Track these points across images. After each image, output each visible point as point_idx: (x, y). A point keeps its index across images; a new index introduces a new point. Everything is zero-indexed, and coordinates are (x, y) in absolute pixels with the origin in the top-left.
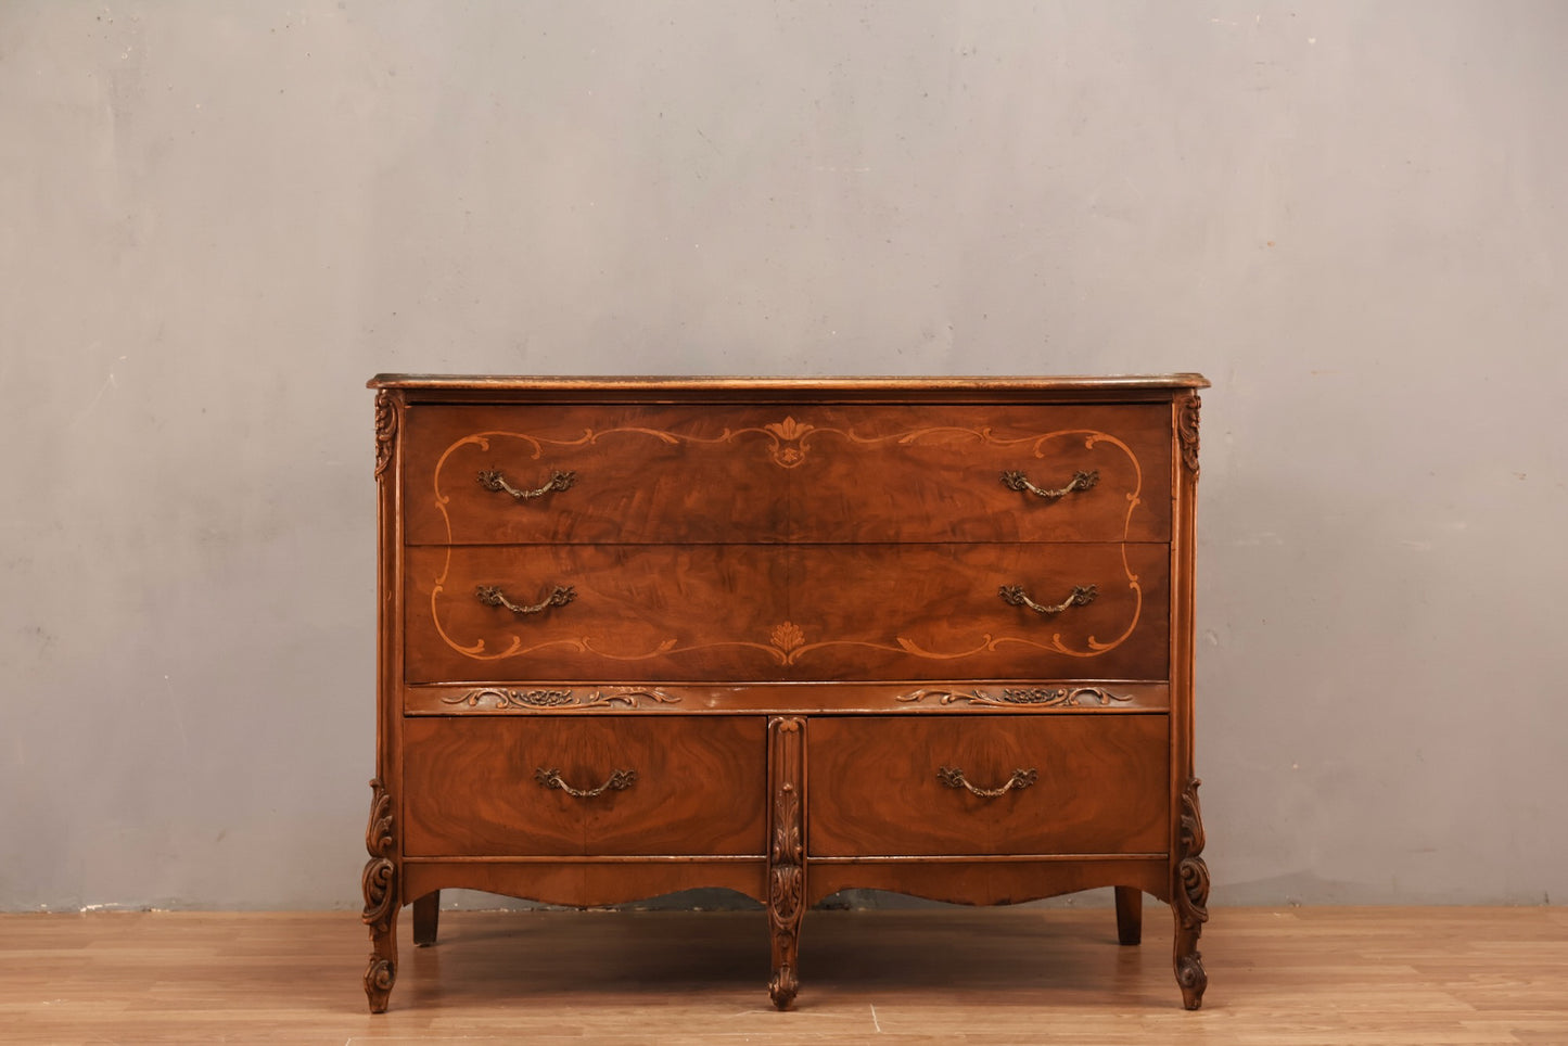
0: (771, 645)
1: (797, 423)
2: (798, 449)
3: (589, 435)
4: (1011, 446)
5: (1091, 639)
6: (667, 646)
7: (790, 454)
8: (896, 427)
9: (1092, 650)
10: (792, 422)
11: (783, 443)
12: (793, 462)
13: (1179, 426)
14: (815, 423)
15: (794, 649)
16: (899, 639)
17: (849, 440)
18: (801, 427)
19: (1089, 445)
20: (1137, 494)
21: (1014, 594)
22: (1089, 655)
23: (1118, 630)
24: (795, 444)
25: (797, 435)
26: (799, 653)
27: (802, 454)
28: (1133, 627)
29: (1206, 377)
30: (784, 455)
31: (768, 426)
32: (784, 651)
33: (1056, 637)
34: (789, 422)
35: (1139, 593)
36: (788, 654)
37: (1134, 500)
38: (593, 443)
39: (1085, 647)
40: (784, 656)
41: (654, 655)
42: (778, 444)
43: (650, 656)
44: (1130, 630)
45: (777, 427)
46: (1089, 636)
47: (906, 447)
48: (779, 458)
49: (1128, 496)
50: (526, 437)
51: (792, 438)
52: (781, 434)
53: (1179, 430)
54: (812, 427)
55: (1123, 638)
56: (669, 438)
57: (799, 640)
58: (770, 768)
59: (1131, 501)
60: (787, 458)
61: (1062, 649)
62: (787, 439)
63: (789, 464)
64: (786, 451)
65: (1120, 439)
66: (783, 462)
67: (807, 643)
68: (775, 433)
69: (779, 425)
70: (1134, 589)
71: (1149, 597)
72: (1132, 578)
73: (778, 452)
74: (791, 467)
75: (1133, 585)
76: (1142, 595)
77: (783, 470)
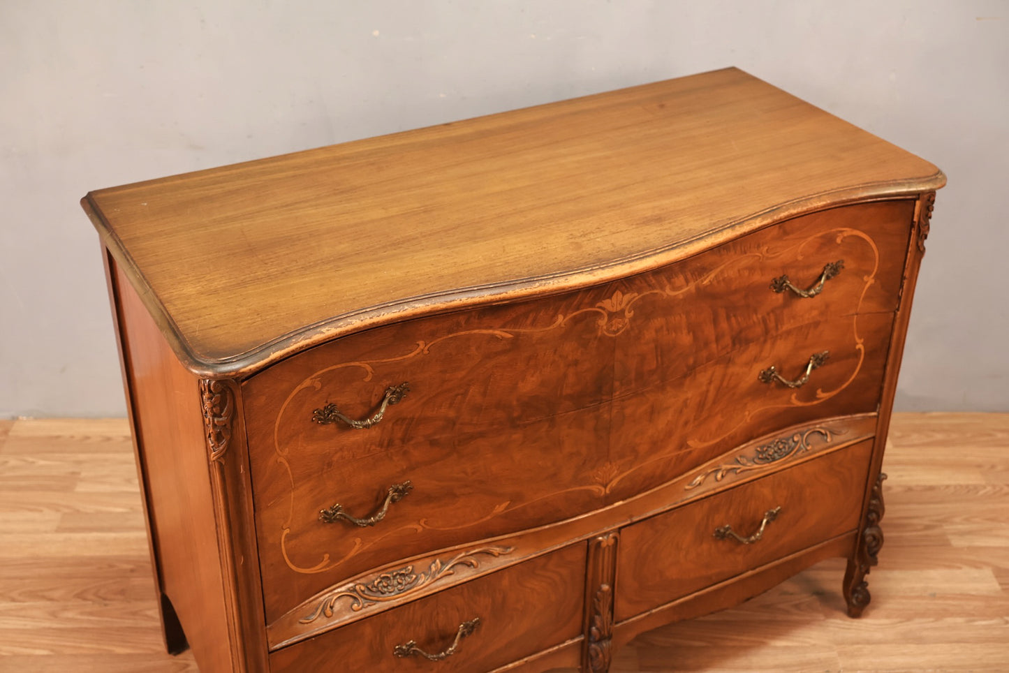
0: (591, 484)
1: (624, 294)
2: (624, 316)
3: (422, 346)
4: (781, 256)
5: (819, 392)
6: (500, 509)
7: (617, 323)
8: (703, 270)
9: (818, 399)
10: (620, 294)
11: (611, 315)
12: (618, 330)
14: (639, 290)
15: (611, 481)
16: (688, 442)
17: (665, 296)
18: (627, 297)
19: (839, 240)
20: (873, 276)
21: (770, 375)
22: (815, 403)
23: (842, 381)
24: (621, 313)
25: (623, 305)
26: (614, 483)
27: (626, 321)
28: (853, 377)
30: (612, 325)
31: (598, 304)
32: (602, 485)
33: (793, 397)
34: (617, 296)
35: (863, 351)
36: (605, 486)
37: (870, 280)
38: (426, 352)
39: (813, 397)
40: (603, 489)
41: (489, 517)
42: (606, 319)
43: (484, 520)
44: (851, 380)
45: (607, 303)
46: (818, 389)
47: (706, 287)
48: (608, 330)
49: (865, 277)
50: (357, 364)
51: (619, 309)
52: (610, 309)
53: (919, 223)
54: (636, 294)
55: (844, 386)
56: (504, 334)
57: (615, 473)
58: (590, 576)
59: (866, 283)
60: (613, 328)
61: (800, 404)
62: (615, 311)
63: (615, 332)
64: (614, 322)
65: (864, 232)
66: (609, 333)
67: (622, 472)
68: (604, 309)
69: (608, 301)
70: (860, 349)
71: (870, 354)
72: (858, 340)
73: (606, 324)
74: (617, 334)
75: (860, 346)
76: (865, 353)
77: (611, 338)
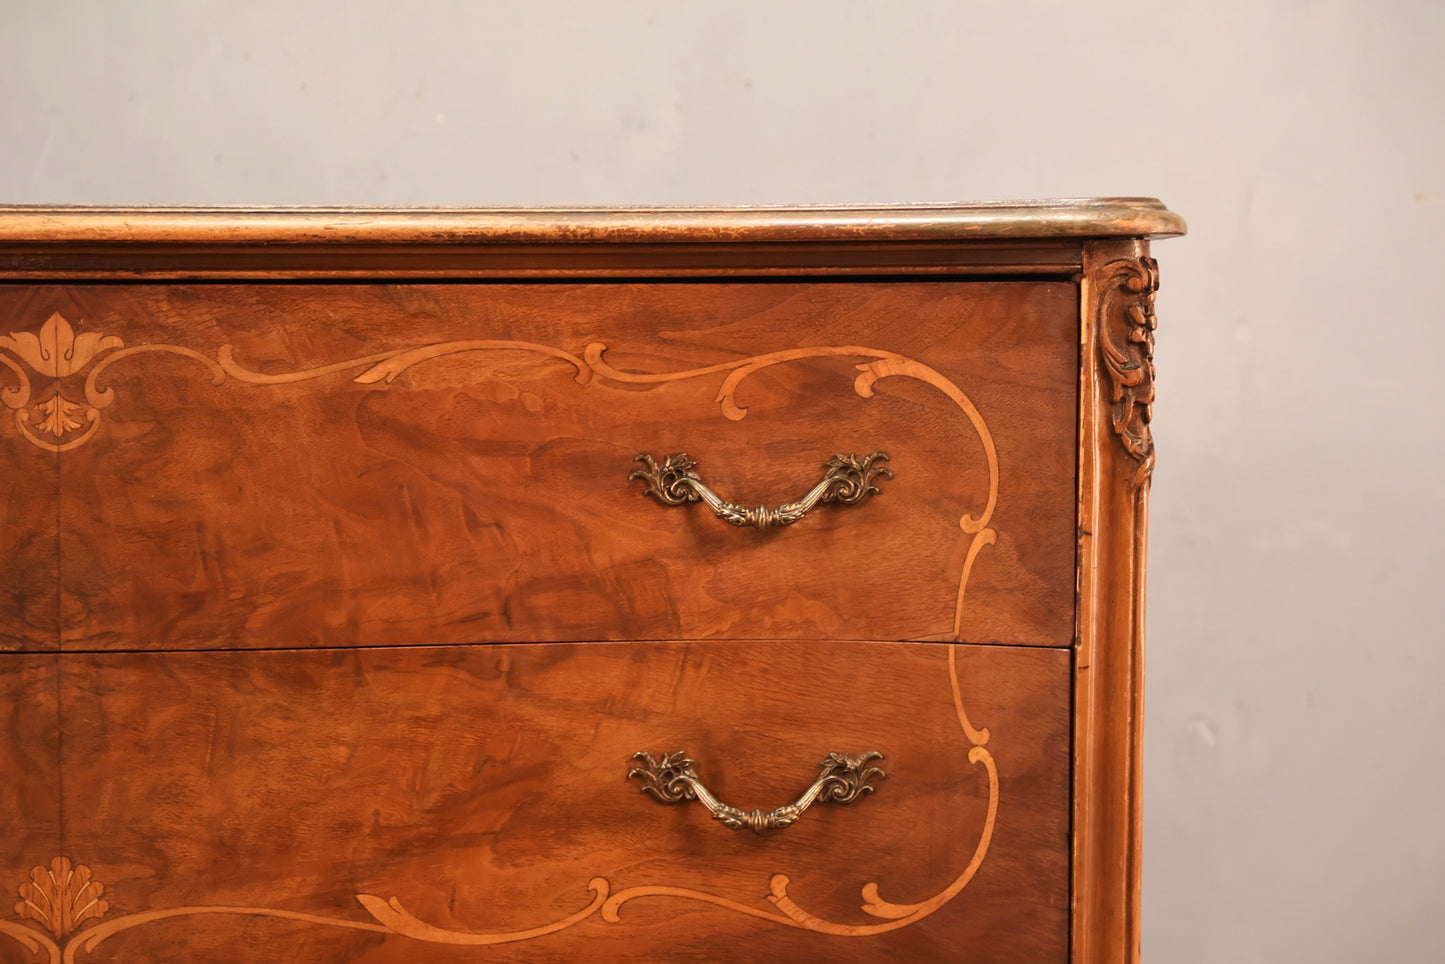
0: (15, 918)
1: (77, 330)
2: (82, 399)
4: (661, 389)
5: (870, 891)
7: (60, 415)
8: (353, 339)
9: (871, 920)
10: (65, 327)
11: (41, 385)
12: (67, 436)
13: (1099, 338)
14: (131, 330)
15: (79, 929)
16: (360, 897)
17: (219, 377)
18: (89, 343)
19: (863, 387)
20: (987, 516)
21: (669, 775)
22: (864, 931)
23: (940, 870)
24: (74, 387)
25: (78, 364)
26: (92, 940)
27: (92, 414)
28: (976, 863)
29: (1173, 207)
30: (46, 416)
32: (50, 933)
33: (780, 884)
34: (57, 330)
35: (993, 776)
36: (62, 943)
37: (980, 532)
39: (851, 908)
40: (53, 949)
42: (26, 391)
44: (970, 871)
45: (24, 343)
46: (865, 883)
47: (375, 393)
48: (32, 425)
49: (965, 521)
51: (65, 370)
52: (38, 364)
53: (1100, 351)
54: (117, 342)
55: (952, 890)
57: (92, 906)
59: (972, 536)
60: (50, 425)
61: (799, 916)
62: (52, 373)
63: (59, 440)
64: (50, 405)
65: (941, 370)
66: (41, 435)
67: (112, 913)
68: (18, 359)
69: (28, 337)
70: (980, 764)
71: (1019, 787)
72: (973, 735)
73: (26, 407)
74: (64, 448)
75: (978, 755)
76: (1001, 781)
77: (44, 454)
